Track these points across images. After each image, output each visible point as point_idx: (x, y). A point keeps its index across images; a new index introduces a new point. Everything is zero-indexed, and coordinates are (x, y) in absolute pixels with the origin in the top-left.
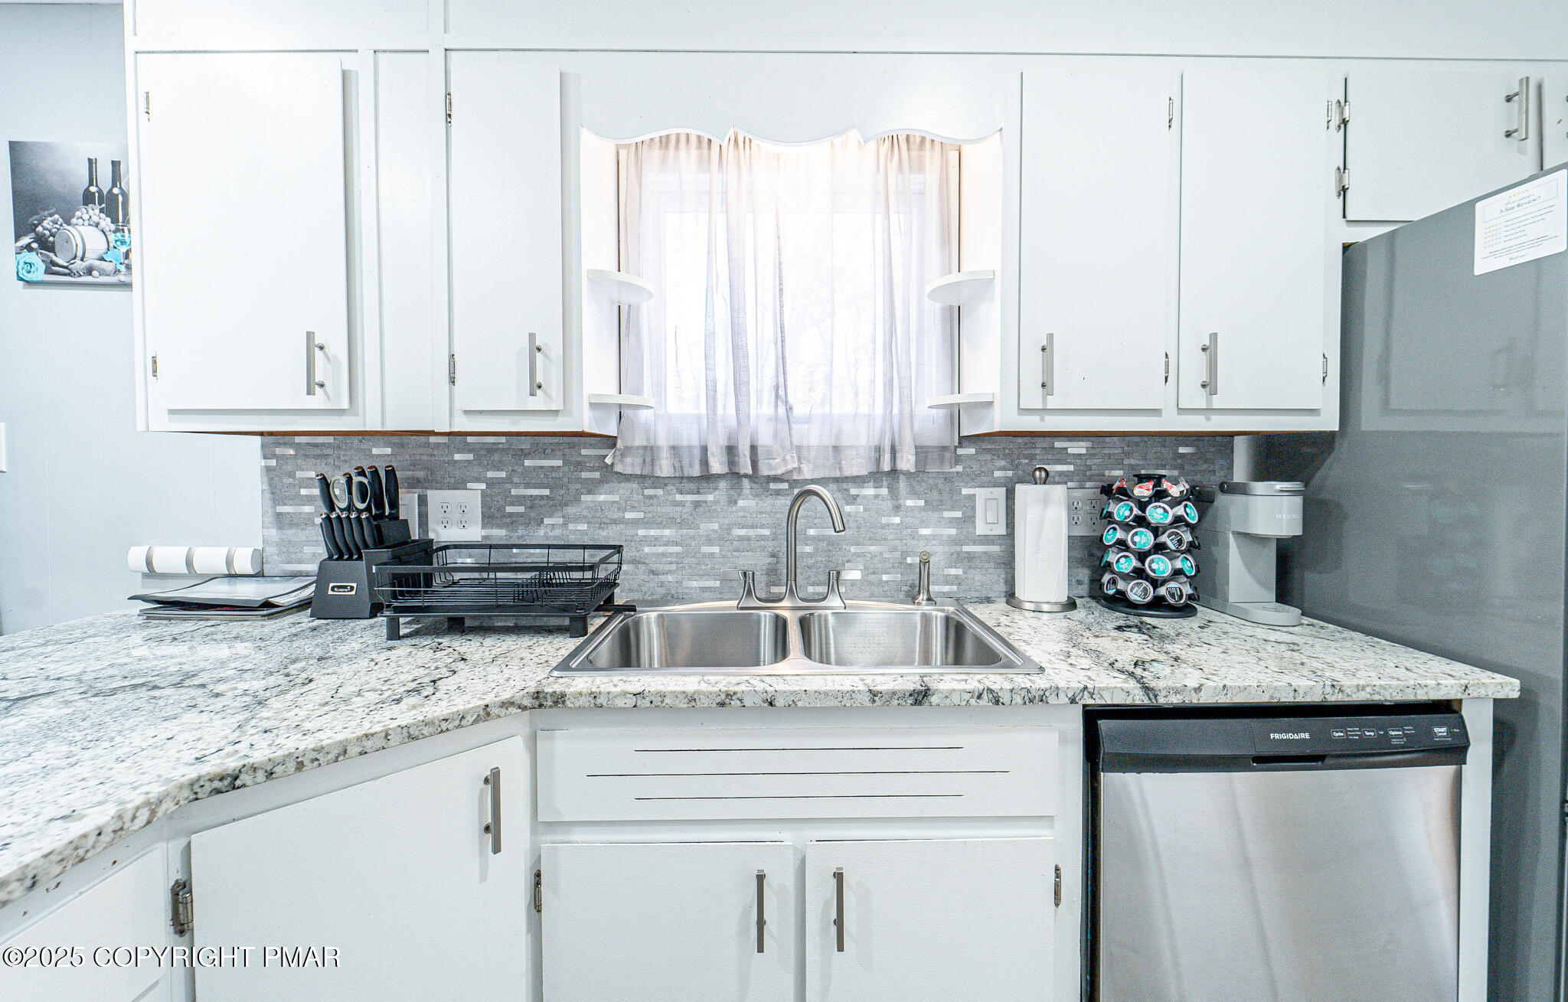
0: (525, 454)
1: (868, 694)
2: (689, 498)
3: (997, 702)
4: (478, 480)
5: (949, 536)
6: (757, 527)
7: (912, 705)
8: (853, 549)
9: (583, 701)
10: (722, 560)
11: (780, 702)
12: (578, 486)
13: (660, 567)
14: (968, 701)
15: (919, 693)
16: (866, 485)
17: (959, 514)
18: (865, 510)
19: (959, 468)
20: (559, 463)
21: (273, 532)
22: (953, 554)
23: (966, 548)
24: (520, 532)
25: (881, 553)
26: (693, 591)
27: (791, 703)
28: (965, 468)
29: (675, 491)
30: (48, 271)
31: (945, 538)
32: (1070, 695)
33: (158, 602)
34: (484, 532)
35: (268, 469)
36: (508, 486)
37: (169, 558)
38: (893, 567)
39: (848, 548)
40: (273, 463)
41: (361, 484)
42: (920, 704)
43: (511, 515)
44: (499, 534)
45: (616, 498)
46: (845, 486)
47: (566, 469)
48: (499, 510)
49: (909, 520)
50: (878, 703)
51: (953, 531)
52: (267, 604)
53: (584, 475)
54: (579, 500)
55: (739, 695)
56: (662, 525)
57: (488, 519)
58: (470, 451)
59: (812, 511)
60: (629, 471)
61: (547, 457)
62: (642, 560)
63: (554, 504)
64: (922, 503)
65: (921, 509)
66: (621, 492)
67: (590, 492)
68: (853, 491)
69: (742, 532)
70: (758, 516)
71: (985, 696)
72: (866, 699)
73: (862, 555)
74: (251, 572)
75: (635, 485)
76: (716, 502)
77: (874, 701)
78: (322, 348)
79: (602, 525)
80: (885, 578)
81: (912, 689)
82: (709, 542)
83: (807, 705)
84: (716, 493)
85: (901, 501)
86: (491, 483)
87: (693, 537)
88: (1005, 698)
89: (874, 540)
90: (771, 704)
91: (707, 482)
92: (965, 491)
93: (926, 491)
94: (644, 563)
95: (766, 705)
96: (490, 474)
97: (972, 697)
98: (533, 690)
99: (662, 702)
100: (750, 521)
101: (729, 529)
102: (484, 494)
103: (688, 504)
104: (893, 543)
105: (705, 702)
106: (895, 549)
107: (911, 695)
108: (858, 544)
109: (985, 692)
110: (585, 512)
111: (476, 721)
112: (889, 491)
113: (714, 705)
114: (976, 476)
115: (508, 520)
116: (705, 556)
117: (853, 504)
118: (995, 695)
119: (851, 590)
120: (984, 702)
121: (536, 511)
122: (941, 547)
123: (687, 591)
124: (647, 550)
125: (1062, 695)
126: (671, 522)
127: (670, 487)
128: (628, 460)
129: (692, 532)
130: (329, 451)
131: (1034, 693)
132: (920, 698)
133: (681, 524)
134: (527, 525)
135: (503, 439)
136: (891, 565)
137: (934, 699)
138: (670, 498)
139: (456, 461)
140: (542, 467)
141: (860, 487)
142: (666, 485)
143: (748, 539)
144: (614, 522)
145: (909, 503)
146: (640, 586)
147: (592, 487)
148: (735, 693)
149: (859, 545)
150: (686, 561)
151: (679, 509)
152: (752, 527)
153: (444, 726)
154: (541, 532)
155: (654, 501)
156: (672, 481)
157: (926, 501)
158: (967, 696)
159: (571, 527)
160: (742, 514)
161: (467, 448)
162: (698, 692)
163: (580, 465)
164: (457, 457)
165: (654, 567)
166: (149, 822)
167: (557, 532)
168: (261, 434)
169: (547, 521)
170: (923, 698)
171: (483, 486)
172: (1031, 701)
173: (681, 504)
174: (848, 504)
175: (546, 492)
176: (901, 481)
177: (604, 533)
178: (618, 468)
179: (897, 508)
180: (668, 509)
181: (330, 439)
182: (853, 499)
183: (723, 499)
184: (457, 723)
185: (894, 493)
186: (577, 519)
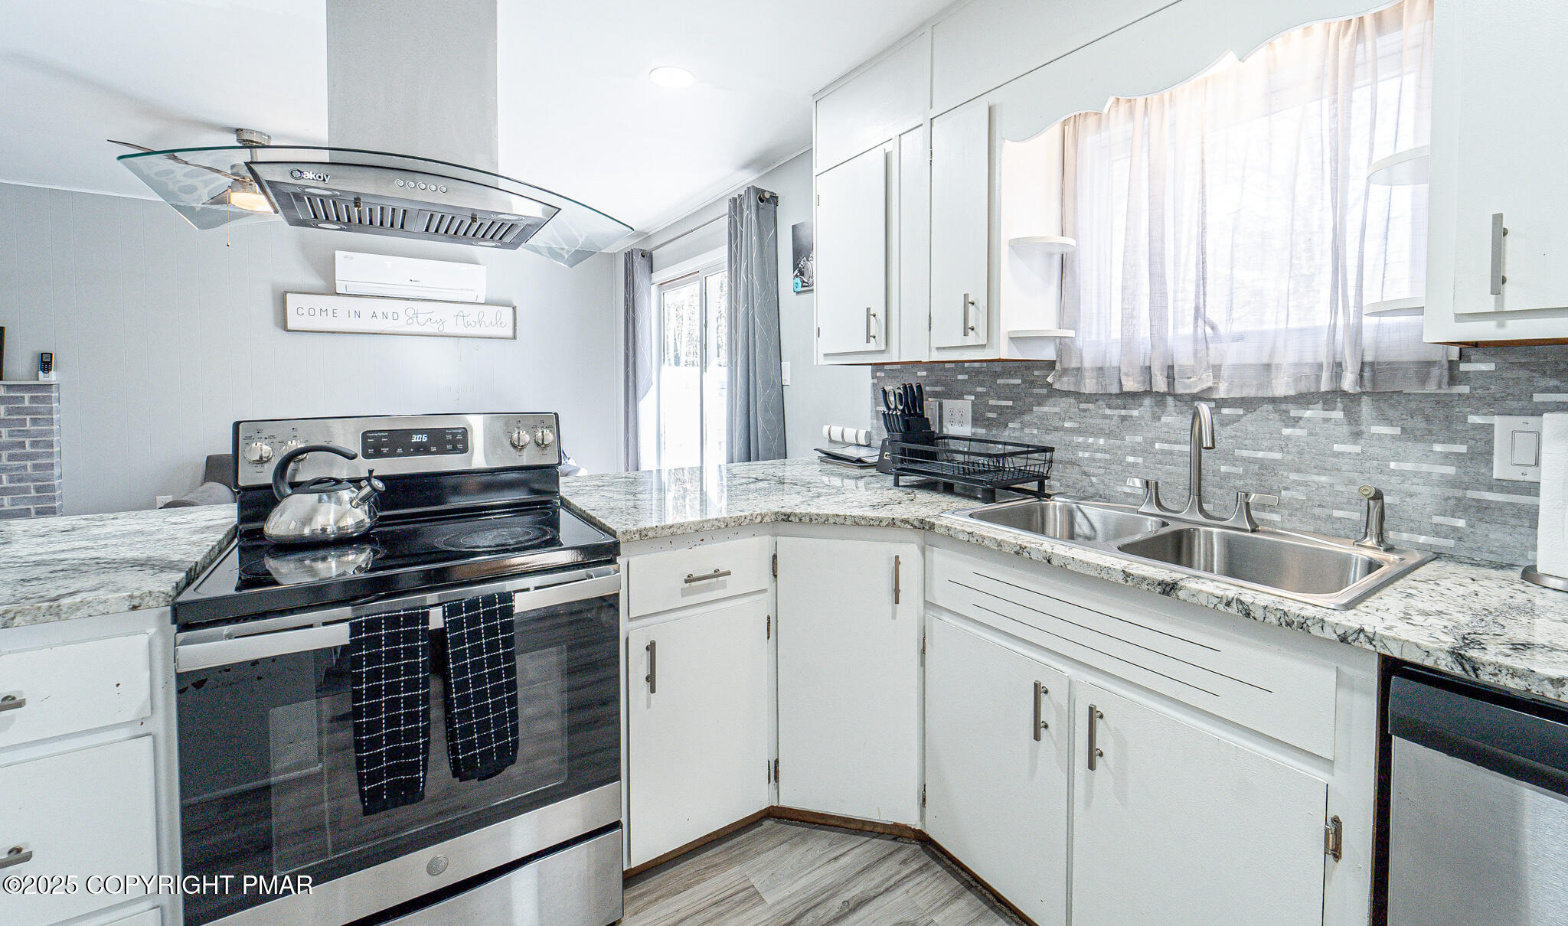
0: (997, 375)
1: (1122, 573)
2: (1117, 412)
3: (1248, 615)
4: (970, 394)
5: (1442, 475)
6: (1180, 444)
7: (1160, 593)
8: (1293, 476)
9: (943, 531)
10: (1145, 470)
11: (1055, 562)
12: (1031, 399)
13: (1092, 470)
14: (1216, 605)
15: (1167, 584)
16: (1311, 406)
17: (1463, 449)
18: (1310, 434)
19: (1465, 389)
20: (1019, 381)
21: (875, 421)
22: (1449, 498)
23: (1472, 494)
24: (994, 432)
25: (1331, 485)
26: (1119, 494)
27: (1063, 564)
28: (1475, 389)
29: (1104, 406)
30: (803, 286)
31: (1435, 477)
32: (1340, 632)
33: (826, 454)
34: (973, 430)
35: (874, 384)
36: (987, 398)
37: (836, 435)
38: (1349, 503)
39: (1285, 474)
40: (875, 381)
41: (900, 394)
42: (1168, 594)
43: (988, 419)
44: (981, 432)
45: (1057, 409)
46: (1284, 407)
47: (1023, 386)
48: (981, 415)
49: (1375, 450)
50: (1130, 583)
51: (1450, 470)
52: (859, 460)
53: (1036, 391)
54: (1032, 410)
55: (1028, 549)
56: (1093, 434)
57: (976, 421)
58: (966, 373)
59: (1242, 431)
60: (1065, 388)
61: (1012, 377)
62: (1077, 462)
63: (1017, 412)
64: (1397, 431)
65: (1394, 438)
66: (1062, 405)
67: (1039, 405)
68: (1293, 413)
69: (1166, 447)
70: (1182, 433)
71: (1234, 604)
72: (1120, 579)
73: (1305, 484)
74: (865, 444)
75: (1072, 400)
76: (1141, 417)
77: (1127, 581)
78: (874, 316)
79: (1048, 431)
80: (1337, 514)
81: (1161, 579)
82: (1134, 453)
83: (1074, 569)
84: (1141, 409)
85: (1363, 428)
86: (977, 395)
87: (1119, 447)
88: (1259, 614)
89: (1322, 470)
90: (1049, 561)
91: (1133, 400)
92: (1474, 419)
93: (1404, 417)
94: (1078, 465)
95: (1045, 561)
96: (979, 389)
97: (1220, 602)
98: (920, 518)
99: (983, 542)
100: (1173, 437)
101: (1153, 443)
102: (973, 404)
103: (1115, 418)
104: (1350, 475)
105: (1007, 549)
106: (1352, 482)
107: (1159, 584)
108: (1298, 471)
109: (1235, 601)
110: (1036, 420)
111: (887, 525)
112: (1345, 415)
113: (1013, 553)
114: (1495, 400)
115: (987, 423)
116: (1129, 464)
117: (1293, 426)
118: (1246, 607)
119: (1289, 521)
120: (1233, 610)
121: (1004, 417)
122: (1428, 488)
123: (1113, 493)
124: (1081, 454)
125: (1328, 629)
126: (1098, 432)
127: (1100, 403)
128: (1065, 379)
129: (1118, 442)
130: (898, 374)
131: (1291, 617)
132: (1168, 589)
133: (1110, 435)
134: (998, 427)
135: (985, 364)
136: (1346, 500)
137: (1182, 594)
138: (1101, 412)
139: (959, 380)
140: (1008, 385)
141: (1304, 409)
142: (1097, 400)
143: (1171, 453)
144: (1056, 429)
145: (1376, 429)
146: (1074, 483)
147: (1041, 401)
148: (1026, 547)
149: (1301, 472)
150: (1113, 467)
151: (1108, 421)
152: (1176, 443)
153: (871, 522)
154: (1007, 433)
155: (1087, 414)
156: (1102, 397)
157: (1403, 429)
158: (1216, 601)
159: (1027, 431)
160: (1165, 429)
161: (964, 371)
162: (1004, 541)
163: (1032, 384)
164: (960, 377)
165: (1086, 469)
166: (761, 522)
167: (1017, 434)
168: (871, 364)
169: (1011, 425)
170: (1171, 590)
171: (973, 398)
172: (1288, 624)
173: (1110, 417)
174: (1287, 426)
175: (1010, 403)
176: (1363, 404)
177: (1049, 438)
178: (1057, 386)
179: (1357, 435)
180: (1098, 421)
181: (899, 367)
182: (1296, 421)
183: (1148, 416)
184: (878, 523)
185: (1352, 417)
186: (1030, 425)
